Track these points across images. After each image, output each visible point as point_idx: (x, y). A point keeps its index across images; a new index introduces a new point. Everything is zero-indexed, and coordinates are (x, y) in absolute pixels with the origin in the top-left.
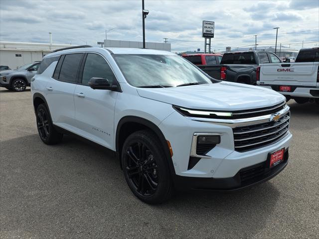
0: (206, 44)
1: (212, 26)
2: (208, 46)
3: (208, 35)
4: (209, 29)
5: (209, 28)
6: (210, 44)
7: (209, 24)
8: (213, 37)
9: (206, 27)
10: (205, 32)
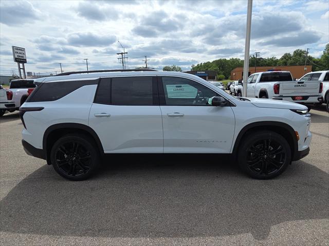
0: (20, 69)
1: (23, 52)
2: (22, 70)
3: (21, 60)
4: (21, 55)
5: (20, 53)
6: (24, 69)
7: (19, 50)
8: (26, 62)
9: (17, 53)
10: (16, 57)
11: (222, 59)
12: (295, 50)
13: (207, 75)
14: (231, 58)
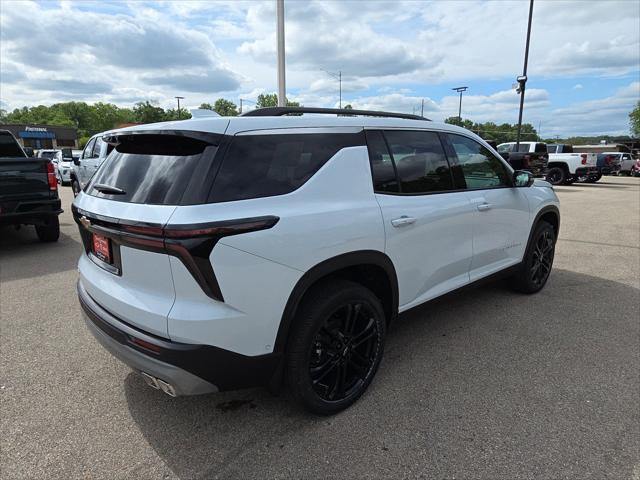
11: (76, 102)
12: (217, 99)
13: (51, 135)
14: (97, 102)
